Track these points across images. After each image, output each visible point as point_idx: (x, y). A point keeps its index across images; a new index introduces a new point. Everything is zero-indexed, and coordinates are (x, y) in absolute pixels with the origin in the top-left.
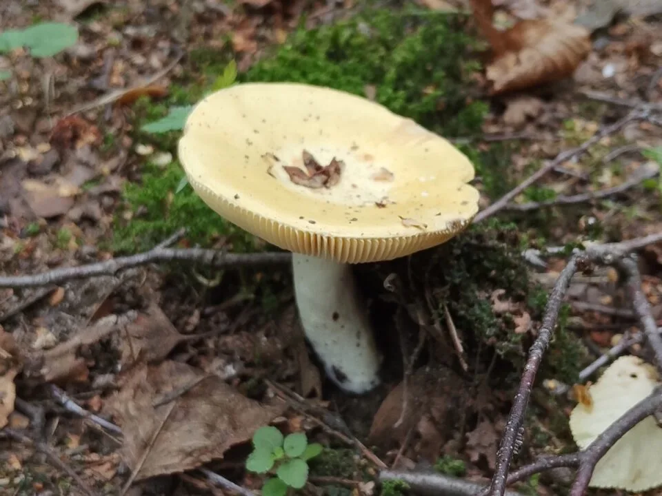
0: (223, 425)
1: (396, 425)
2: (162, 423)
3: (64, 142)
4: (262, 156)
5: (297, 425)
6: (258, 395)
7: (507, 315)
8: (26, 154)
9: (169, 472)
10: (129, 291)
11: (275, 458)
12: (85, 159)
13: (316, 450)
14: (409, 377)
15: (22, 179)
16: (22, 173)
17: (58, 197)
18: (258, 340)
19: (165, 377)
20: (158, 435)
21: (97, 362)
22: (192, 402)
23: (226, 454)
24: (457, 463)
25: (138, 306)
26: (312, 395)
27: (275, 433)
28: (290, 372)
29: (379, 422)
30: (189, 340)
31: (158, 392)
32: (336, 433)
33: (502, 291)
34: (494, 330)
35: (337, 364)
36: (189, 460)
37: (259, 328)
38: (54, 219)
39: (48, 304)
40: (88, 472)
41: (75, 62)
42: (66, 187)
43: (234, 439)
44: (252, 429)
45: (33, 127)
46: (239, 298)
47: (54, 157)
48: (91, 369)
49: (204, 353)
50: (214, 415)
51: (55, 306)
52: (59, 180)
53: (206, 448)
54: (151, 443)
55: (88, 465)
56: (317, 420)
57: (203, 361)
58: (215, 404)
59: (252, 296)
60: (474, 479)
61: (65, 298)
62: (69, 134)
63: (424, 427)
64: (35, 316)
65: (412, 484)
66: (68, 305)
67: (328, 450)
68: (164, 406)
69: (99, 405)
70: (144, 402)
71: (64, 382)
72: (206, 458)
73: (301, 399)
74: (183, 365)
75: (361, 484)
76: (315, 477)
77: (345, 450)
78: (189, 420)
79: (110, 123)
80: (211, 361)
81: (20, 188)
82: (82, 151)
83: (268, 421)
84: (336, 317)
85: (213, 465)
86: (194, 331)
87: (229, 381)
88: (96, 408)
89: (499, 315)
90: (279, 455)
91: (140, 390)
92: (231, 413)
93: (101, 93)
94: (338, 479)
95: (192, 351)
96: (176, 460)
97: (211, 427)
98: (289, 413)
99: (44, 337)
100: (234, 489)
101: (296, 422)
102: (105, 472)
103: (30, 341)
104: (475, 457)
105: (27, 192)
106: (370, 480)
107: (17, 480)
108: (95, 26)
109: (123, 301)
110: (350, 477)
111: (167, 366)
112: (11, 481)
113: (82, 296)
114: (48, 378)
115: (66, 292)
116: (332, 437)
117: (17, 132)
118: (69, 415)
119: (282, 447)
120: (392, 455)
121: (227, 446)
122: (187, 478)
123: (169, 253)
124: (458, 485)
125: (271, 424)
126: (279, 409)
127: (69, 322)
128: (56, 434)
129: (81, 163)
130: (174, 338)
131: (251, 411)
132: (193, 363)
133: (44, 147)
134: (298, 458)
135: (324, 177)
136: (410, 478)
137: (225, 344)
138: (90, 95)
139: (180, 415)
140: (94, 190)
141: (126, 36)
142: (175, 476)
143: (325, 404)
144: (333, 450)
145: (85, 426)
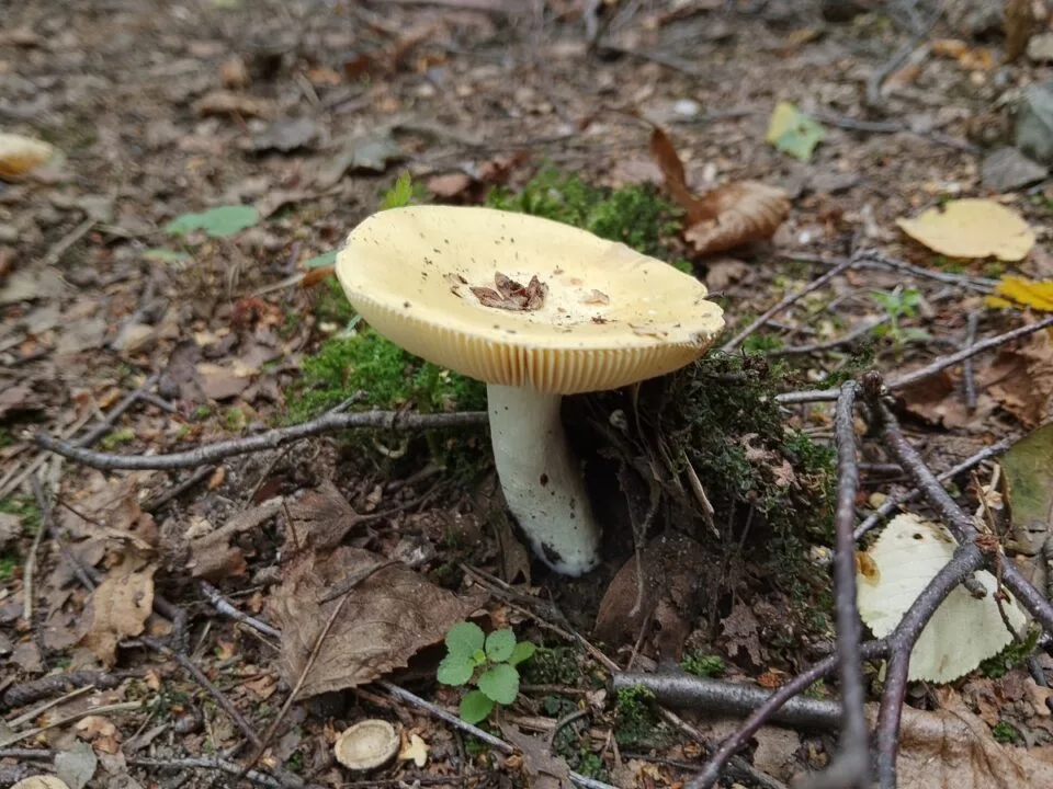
0: (407, 624)
1: (632, 613)
2: (328, 624)
3: (243, 325)
4: (444, 276)
5: (502, 619)
6: (453, 584)
7: (764, 463)
8: (203, 339)
9: (337, 688)
10: (298, 468)
11: (474, 665)
12: (264, 339)
13: (527, 650)
14: (641, 549)
15: (197, 362)
16: (197, 357)
17: (232, 377)
18: (452, 517)
19: (339, 566)
20: (323, 640)
21: (259, 553)
22: (368, 595)
23: (411, 660)
24: (714, 660)
25: (310, 484)
26: (519, 579)
27: (475, 630)
28: (491, 553)
29: (606, 610)
30: (369, 520)
31: (327, 584)
32: (551, 626)
33: (754, 435)
34: (749, 483)
35: (548, 541)
36: (364, 671)
37: (452, 504)
38: (228, 401)
39: (206, 487)
40: (241, 690)
41: (261, 253)
42: (242, 368)
43: (422, 641)
44: (445, 627)
45: (213, 312)
46: (429, 470)
47: (232, 339)
48: (250, 561)
49: (386, 536)
50: (396, 611)
51: (213, 489)
52: (237, 362)
53: (386, 654)
54: (315, 650)
55: (241, 681)
56: (527, 612)
57: (387, 546)
58: (397, 596)
59: (444, 468)
60: (735, 679)
61: (226, 479)
62: (248, 316)
63: (663, 613)
64: (191, 502)
65: (657, 692)
66: (228, 488)
67: (542, 649)
68: (331, 603)
69: (260, 605)
70: (308, 597)
71: (216, 578)
72: (386, 668)
73: (506, 585)
74: (361, 551)
75: (589, 694)
76: (529, 687)
77: (564, 649)
78: (364, 619)
79: (293, 304)
80: (395, 546)
81: (194, 372)
82: (262, 332)
83: (465, 616)
84: (544, 480)
85: (395, 676)
86: (375, 511)
87: (417, 568)
88: (256, 610)
89: (754, 464)
90: (481, 660)
91: (303, 583)
92: (418, 606)
93: (285, 276)
94: (558, 688)
95: (373, 534)
96: (348, 672)
97: (393, 626)
98: (492, 603)
99: (198, 524)
100: (423, 707)
101: (501, 615)
102: (262, 689)
103: (181, 531)
104: (734, 651)
105: (200, 375)
106: (599, 689)
107: (151, 703)
108: (285, 223)
109: (291, 479)
110: (574, 684)
111: (342, 553)
112: (145, 703)
113: (245, 477)
114: (196, 573)
115: (227, 472)
116: (546, 632)
117: (195, 318)
118: (223, 618)
119: (484, 649)
120: (626, 652)
121: (412, 651)
122: (364, 694)
123: (343, 418)
124: (717, 688)
125: (469, 620)
126: (479, 600)
127: (228, 507)
128: (206, 642)
129: (260, 344)
130: (350, 519)
131: (443, 604)
132: (374, 548)
133: (224, 331)
134: (505, 662)
135: (524, 299)
136: (654, 682)
137: (412, 524)
138: (274, 278)
139: (353, 612)
140: (272, 369)
141: (315, 228)
142: (348, 692)
143: (536, 591)
144: (549, 650)
145: (239, 631)
